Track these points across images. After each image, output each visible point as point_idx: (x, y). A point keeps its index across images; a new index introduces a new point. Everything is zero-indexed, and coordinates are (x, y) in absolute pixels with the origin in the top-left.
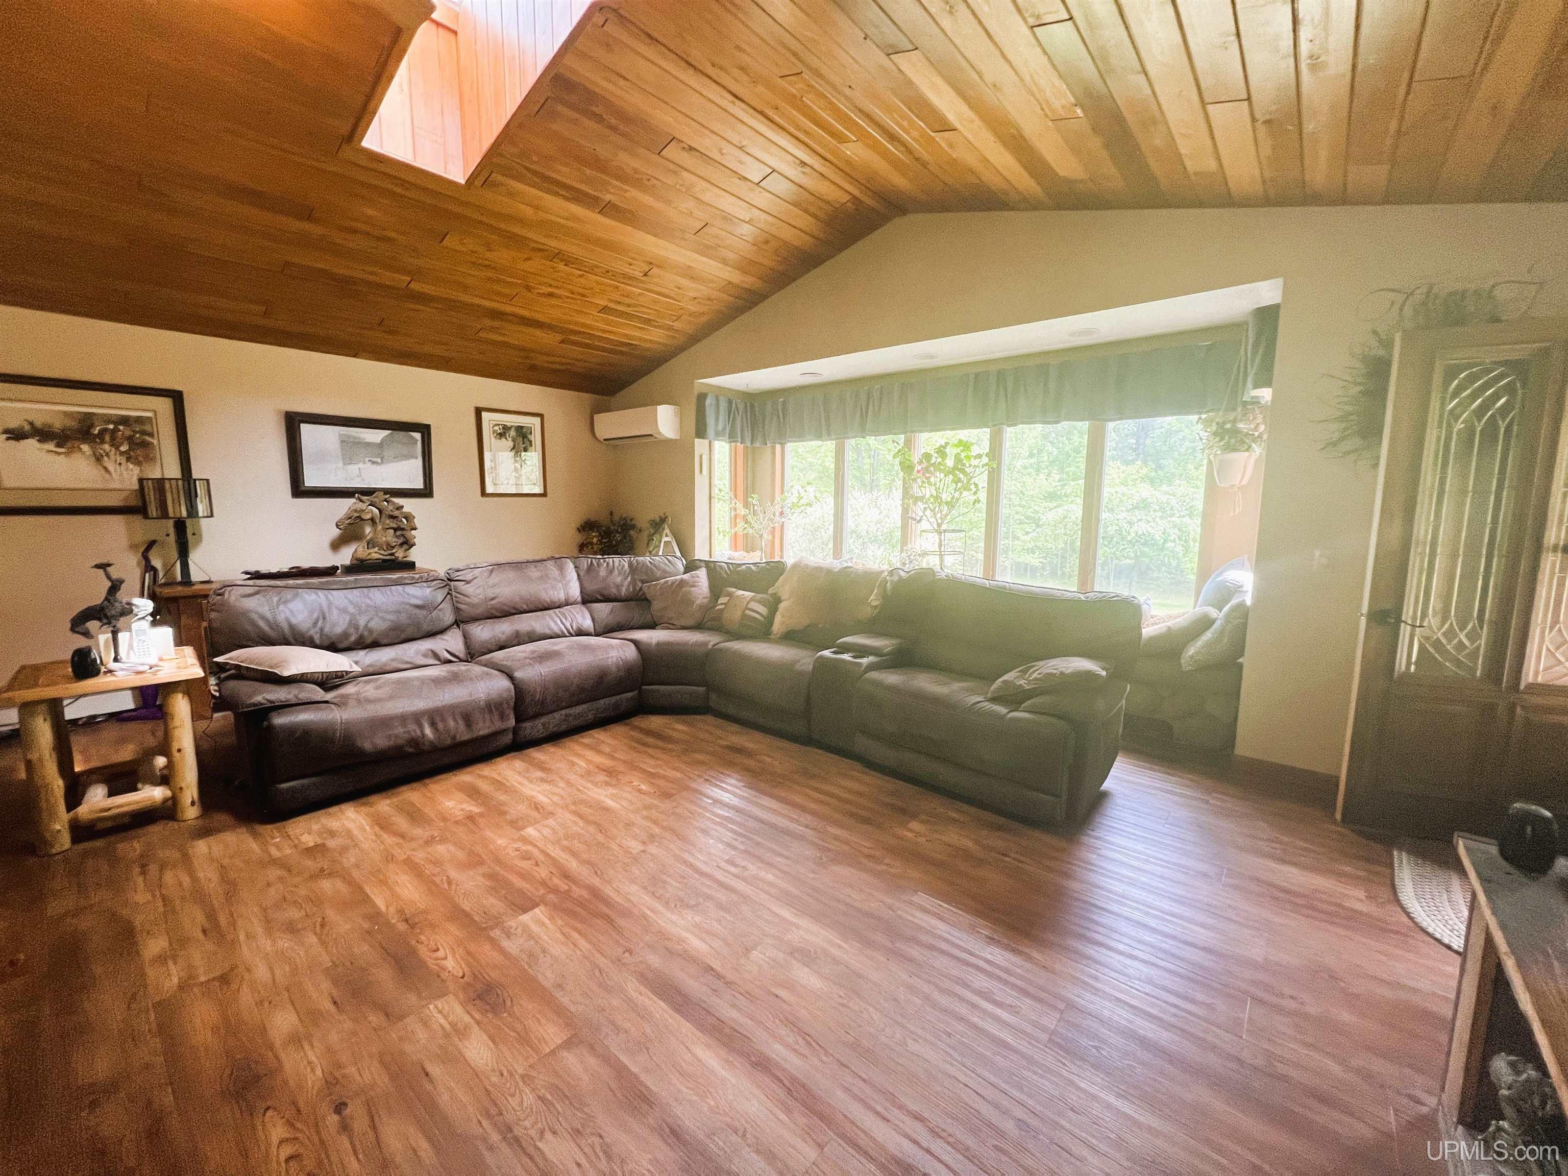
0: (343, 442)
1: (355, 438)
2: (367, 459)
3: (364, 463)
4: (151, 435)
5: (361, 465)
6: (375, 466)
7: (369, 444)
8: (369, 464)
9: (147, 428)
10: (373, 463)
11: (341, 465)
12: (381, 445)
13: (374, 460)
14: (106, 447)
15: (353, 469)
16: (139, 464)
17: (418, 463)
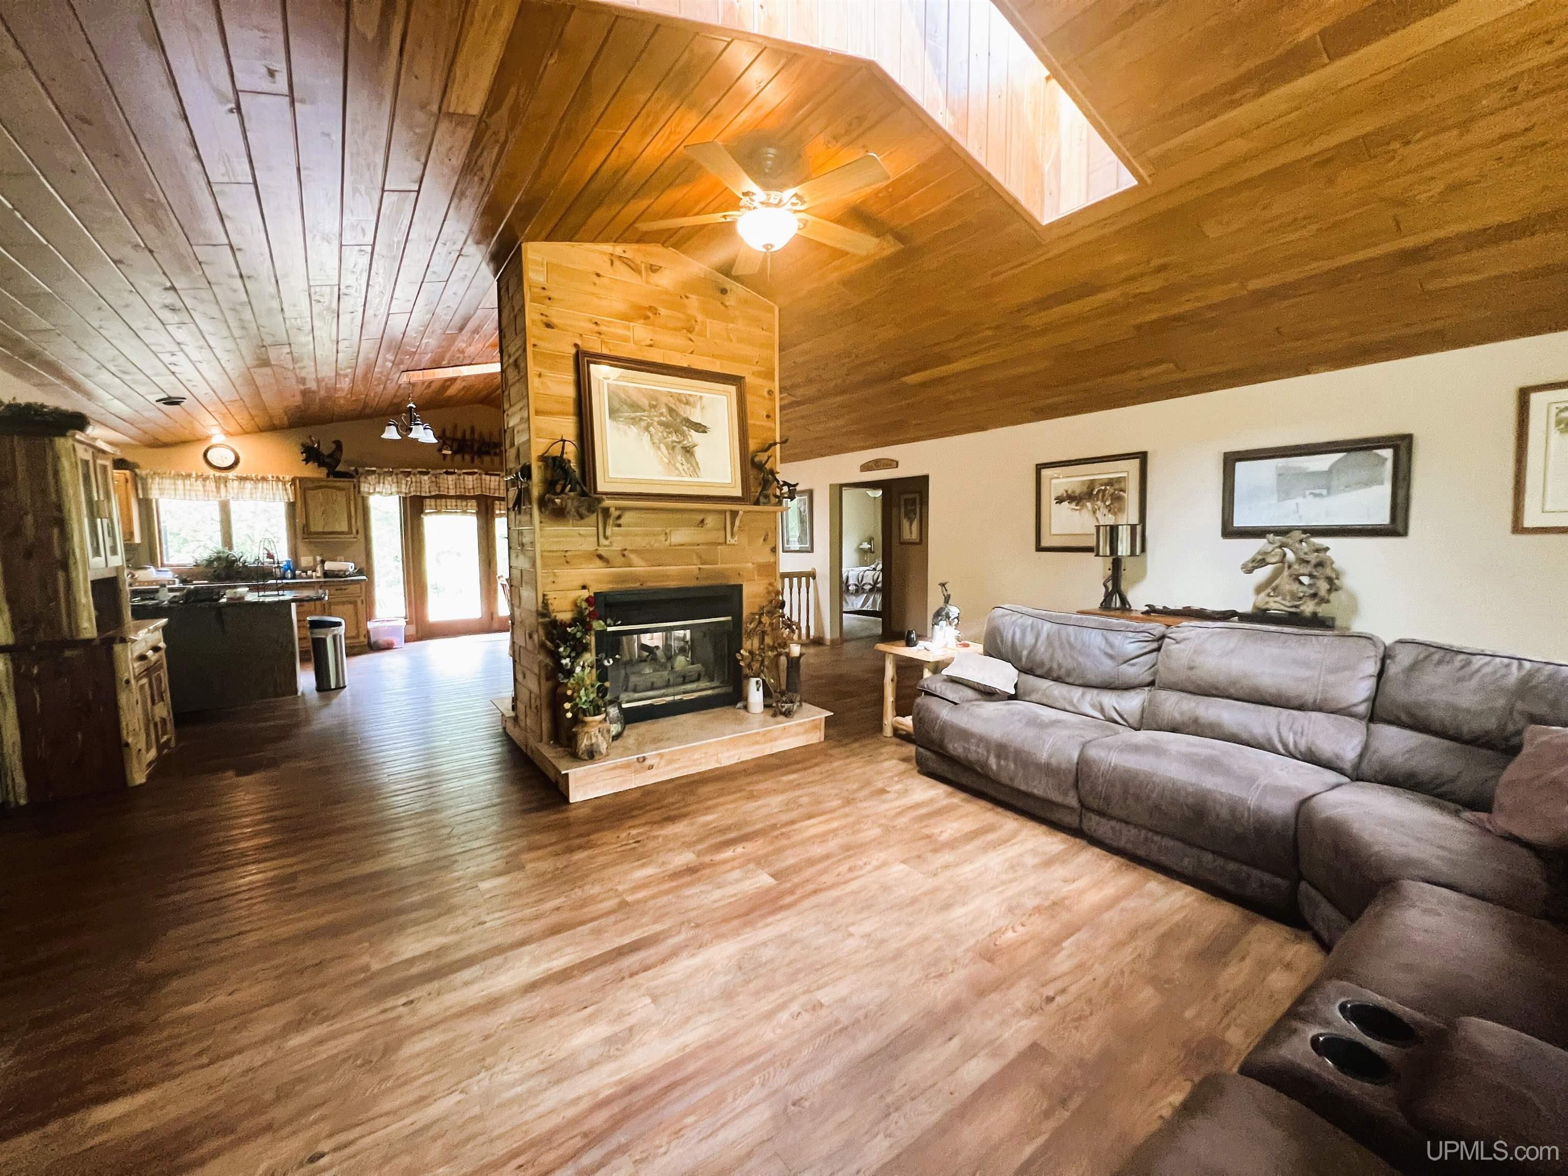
0: (1280, 475)
1: (1295, 468)
2: (1308, 492)
3: (1304, 497)
4: (1124, 491)
5: (1300, 500)
6: (1317, 499)
7: (1314, 474)
8: (1310, 498)
9: (1122, 485)
10: (1315, 495)
11: (1274, 500)
12: (1330, 472)
13: (1317, 491)
14: (1099, 503)
15: (1290, 504)
16: (1115, 514)
17: (1386, 489)
